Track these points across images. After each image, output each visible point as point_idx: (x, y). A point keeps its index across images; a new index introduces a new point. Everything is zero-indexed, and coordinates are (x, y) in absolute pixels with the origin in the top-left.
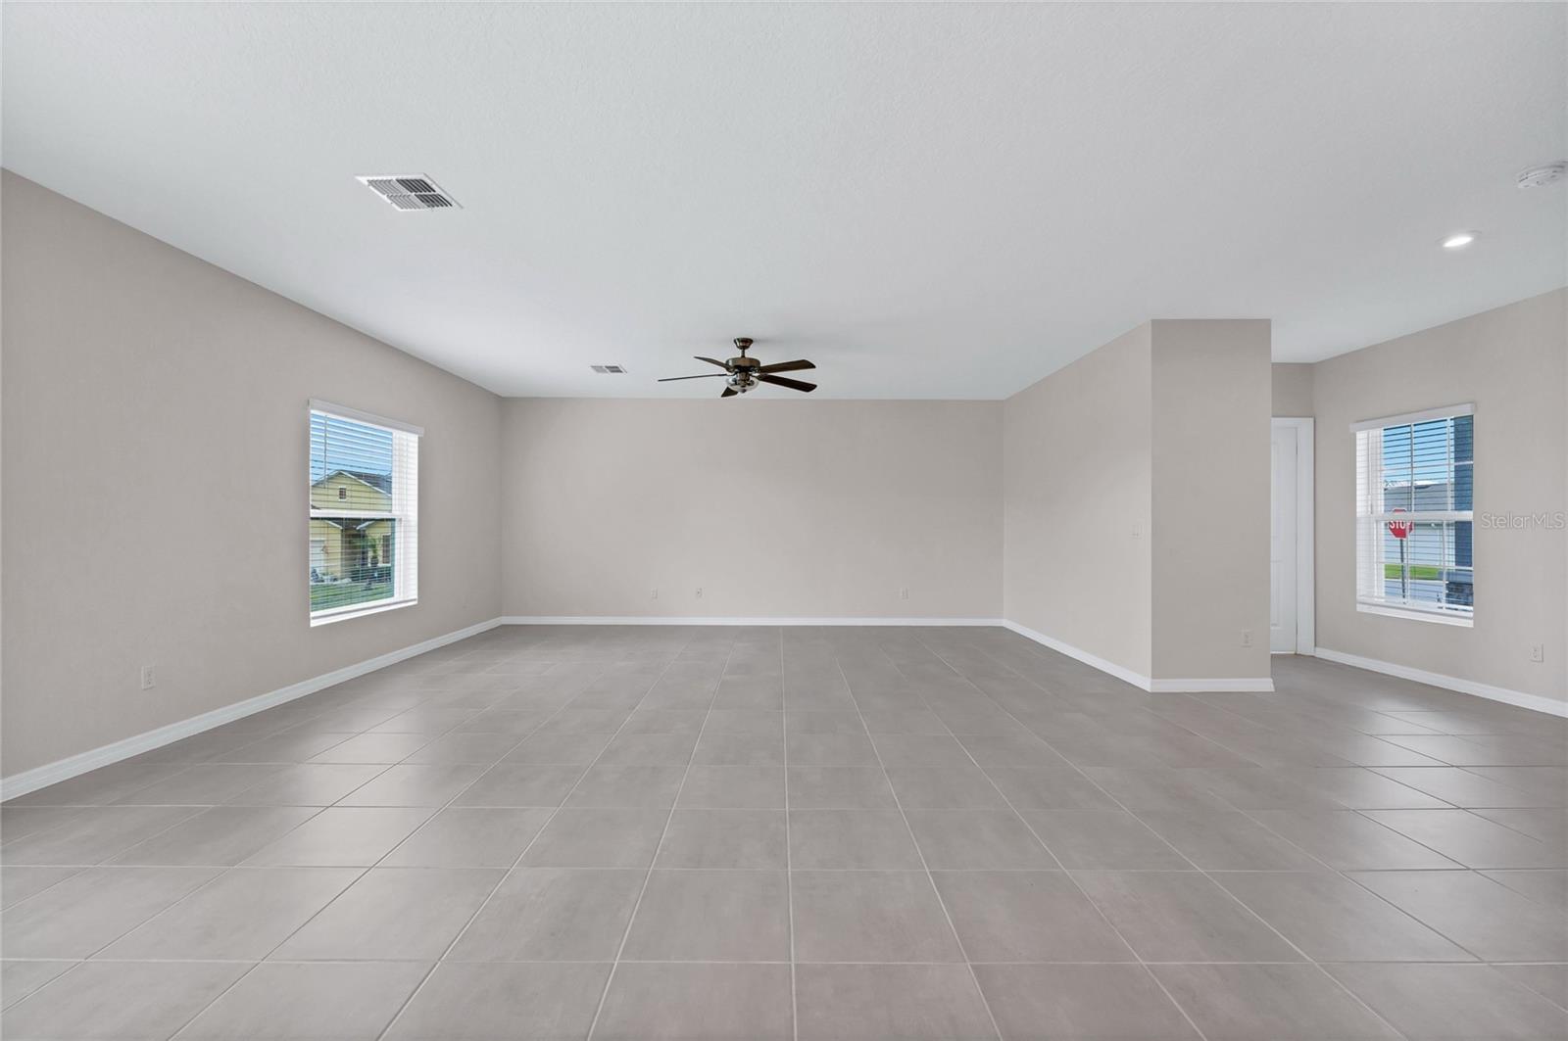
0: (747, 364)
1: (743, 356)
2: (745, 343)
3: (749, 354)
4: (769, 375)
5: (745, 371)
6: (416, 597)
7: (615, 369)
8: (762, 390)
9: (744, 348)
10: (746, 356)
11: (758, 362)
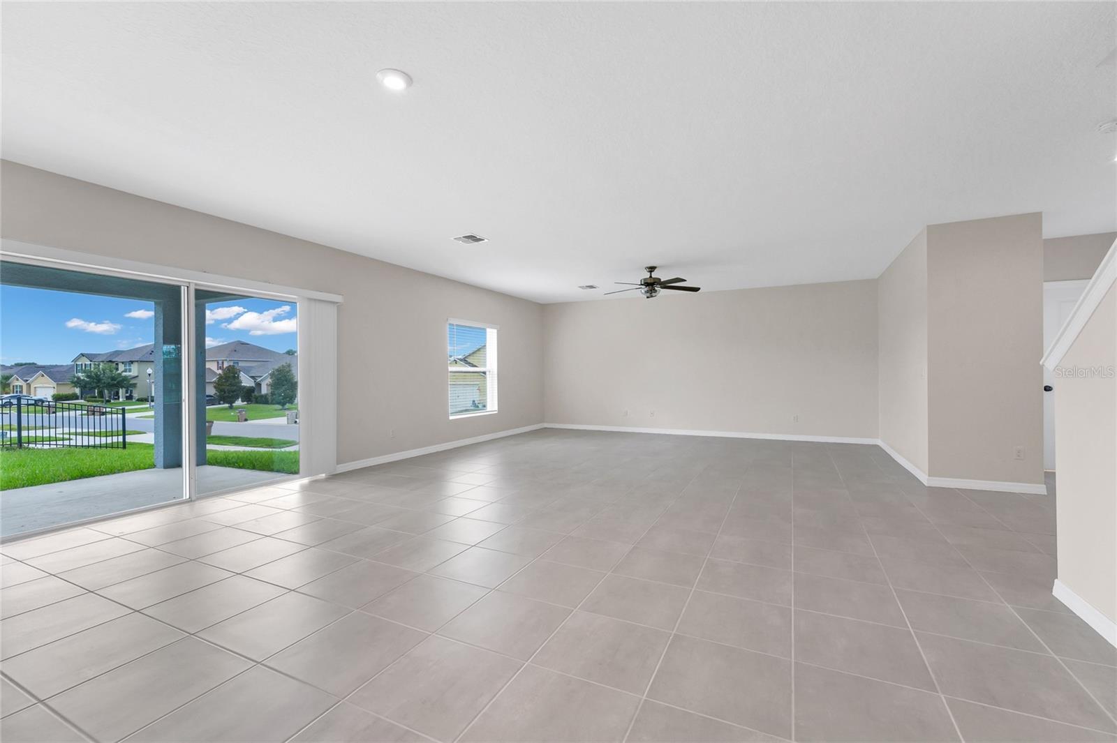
0: (652, 281)
1: (651, 277)
2: (652, 269)
3: (654, 275)
4: (666, 285)
5: (651, 285)
6: (497, 409)
7: (591, 287)
8: (662, 292)
9: (651, 272)
10: (653, 276)
11: (660, 279)
